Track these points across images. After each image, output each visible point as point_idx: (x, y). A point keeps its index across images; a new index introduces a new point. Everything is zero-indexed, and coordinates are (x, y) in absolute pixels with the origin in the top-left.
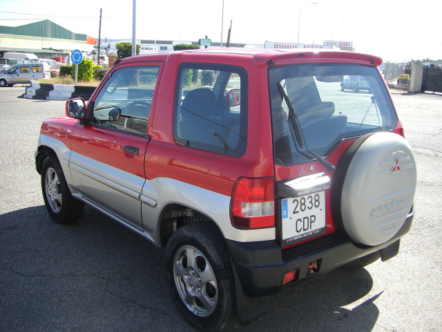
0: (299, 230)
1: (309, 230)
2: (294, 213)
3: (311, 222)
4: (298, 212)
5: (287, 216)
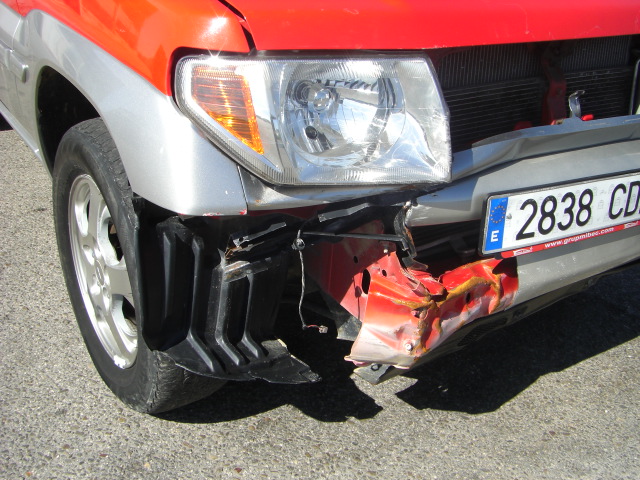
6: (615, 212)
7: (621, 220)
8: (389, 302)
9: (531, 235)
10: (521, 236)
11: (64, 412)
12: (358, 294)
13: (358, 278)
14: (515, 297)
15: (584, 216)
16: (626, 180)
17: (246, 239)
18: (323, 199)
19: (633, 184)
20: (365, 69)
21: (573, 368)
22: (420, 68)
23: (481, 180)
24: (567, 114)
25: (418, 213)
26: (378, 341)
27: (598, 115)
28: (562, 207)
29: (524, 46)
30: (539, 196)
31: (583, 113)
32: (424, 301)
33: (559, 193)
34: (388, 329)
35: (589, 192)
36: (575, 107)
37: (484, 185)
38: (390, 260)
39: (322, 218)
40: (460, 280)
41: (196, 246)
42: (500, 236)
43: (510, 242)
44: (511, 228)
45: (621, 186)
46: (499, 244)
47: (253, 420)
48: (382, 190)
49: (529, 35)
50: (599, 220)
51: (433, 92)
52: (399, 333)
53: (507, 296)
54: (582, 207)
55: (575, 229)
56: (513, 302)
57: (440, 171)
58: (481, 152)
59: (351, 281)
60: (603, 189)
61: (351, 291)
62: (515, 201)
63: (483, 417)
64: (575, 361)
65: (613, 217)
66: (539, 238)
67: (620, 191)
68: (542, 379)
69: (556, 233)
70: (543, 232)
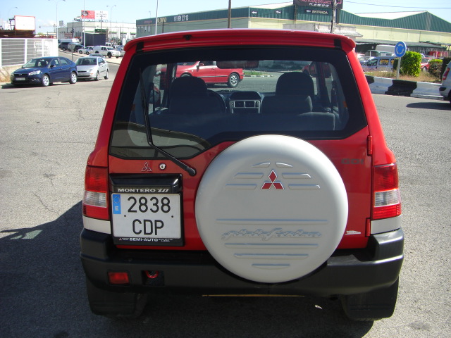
0: (137, 231)
1: (153, 235)
2: (130, 211)
3: (156, 228)
4: (136, 211)
5: (119, 212)
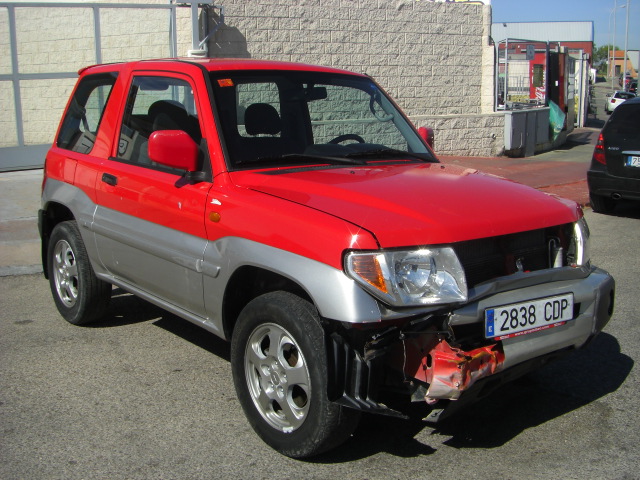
6: (548, 317)
7: (552, 321)
8: (446, 362)
9: (508, 329)
10: (502, 329)
11: (254, 464)
12: (425, 369)
13: (424, 360)
14: (504, 364)
15: (532, 319)
16: (551, 300)
17: (378, 335)
18: (413, 313)
19: (555, 302)
20: (424, 253)
21: (544, 424)
22: (450, 251)
23: (480, 303)
24: (517, 270)
25: (455, 318)
26: (442, 384)
27: (531, 270)
28: (520, 314)
29: (491, 238)
30: (509, 309)
31: (525, 270)
32: (462, 360)
33: (518, 307)
34: (446, 376)
35: (532, 306)
36: (519, 267)
37: (482, 305)
38: (442, 345)
39: (412, 323)
40: (476, 353)
41: (346, 347)
42: (493, 329)
43: (497, 332)
44: (498, 325)
45: (549, 303)
46: (493, 333)
47: (365, 460)
48: (437, 308)
49: (494, 233)
50: (540, 322)
51: (456, 260)
52: (452, 378)
53: (500, 363)
54: (531, 315)
55: (528, 326)
56: (504, 367)
57: (463, 298)
58: (482, 289)
59: (420, 362)
60: (540, 305)
61: (421, 368)
62: (498, 311)
63: (495, 449)
64: (544, 421)
65: (547, 320)
66: (511, 330)
67: (548, 306)
68: (526, 431)
69: (520, 328)
70: (514, 327)
